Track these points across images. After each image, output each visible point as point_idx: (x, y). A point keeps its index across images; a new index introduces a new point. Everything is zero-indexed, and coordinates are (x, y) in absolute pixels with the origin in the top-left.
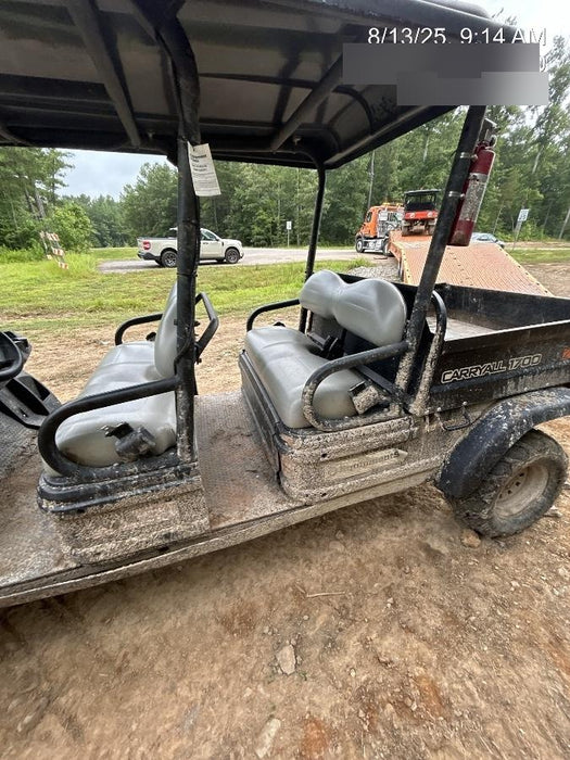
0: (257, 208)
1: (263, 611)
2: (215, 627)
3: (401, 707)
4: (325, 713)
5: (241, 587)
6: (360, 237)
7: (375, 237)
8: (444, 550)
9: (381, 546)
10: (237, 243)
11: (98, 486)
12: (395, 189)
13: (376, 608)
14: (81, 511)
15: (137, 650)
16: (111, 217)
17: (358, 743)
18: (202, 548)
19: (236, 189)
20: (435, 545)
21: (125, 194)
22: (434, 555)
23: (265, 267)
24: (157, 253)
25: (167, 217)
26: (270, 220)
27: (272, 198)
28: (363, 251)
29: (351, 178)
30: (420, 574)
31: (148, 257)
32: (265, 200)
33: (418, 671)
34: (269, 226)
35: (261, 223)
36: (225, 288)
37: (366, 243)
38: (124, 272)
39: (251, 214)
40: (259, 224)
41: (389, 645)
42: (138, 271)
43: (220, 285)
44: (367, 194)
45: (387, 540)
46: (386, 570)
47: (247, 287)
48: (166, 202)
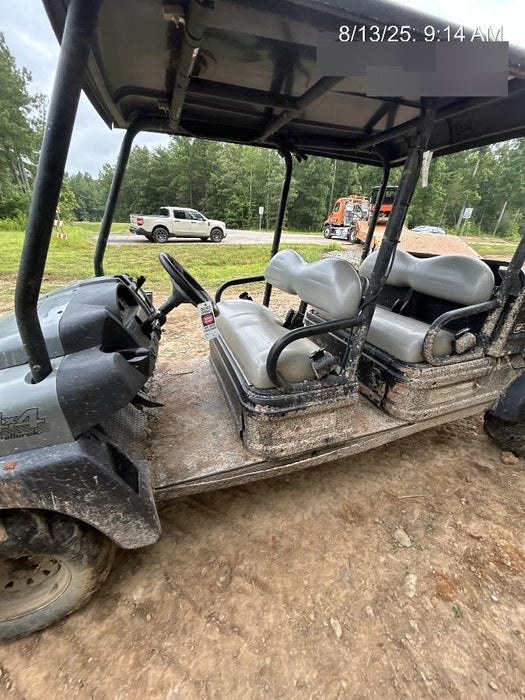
0: (230, 193)
1: (367, 509)
2: (335, 520)
3: (500, 563)
4: (445, 570)
5: (344, 493)
6: (328, 224)
7: (342, 226)
8: (491, 467)
9: (440, 464)
10: (221, 224)
11: (296, 396)
12: (354, 183)
13: (453, 505)
14: (283, 414)
15: (281, 535)
16: (89, 193)
17: (478, 586)
18: (344, 452)
19: (212, 174)
20: (482, 463)
21: (104, 173)
22: (484, 470)
23: (247, 247)
24: (149, 229)
25: (146, 196)
26: (242, 204)
27: (245, 185)
28: (330, 237)
29: (317, 171)
30: (478, 483)
31: (141, 232)
32: (239, 186)
33: (503, 542)
34: (241, 209)
35: (234, 207)
36: (215, 264)
37: (333, 230)
38: (119, 245)
39: (225, 198)
40: (231, 208)
41: (474, 527)
42: (133, 244)
43: (210, 261)
44: (330, 187)
45: (443, 460)
46: (451, 480)
47: (234, 264)
48: (145, 182)
